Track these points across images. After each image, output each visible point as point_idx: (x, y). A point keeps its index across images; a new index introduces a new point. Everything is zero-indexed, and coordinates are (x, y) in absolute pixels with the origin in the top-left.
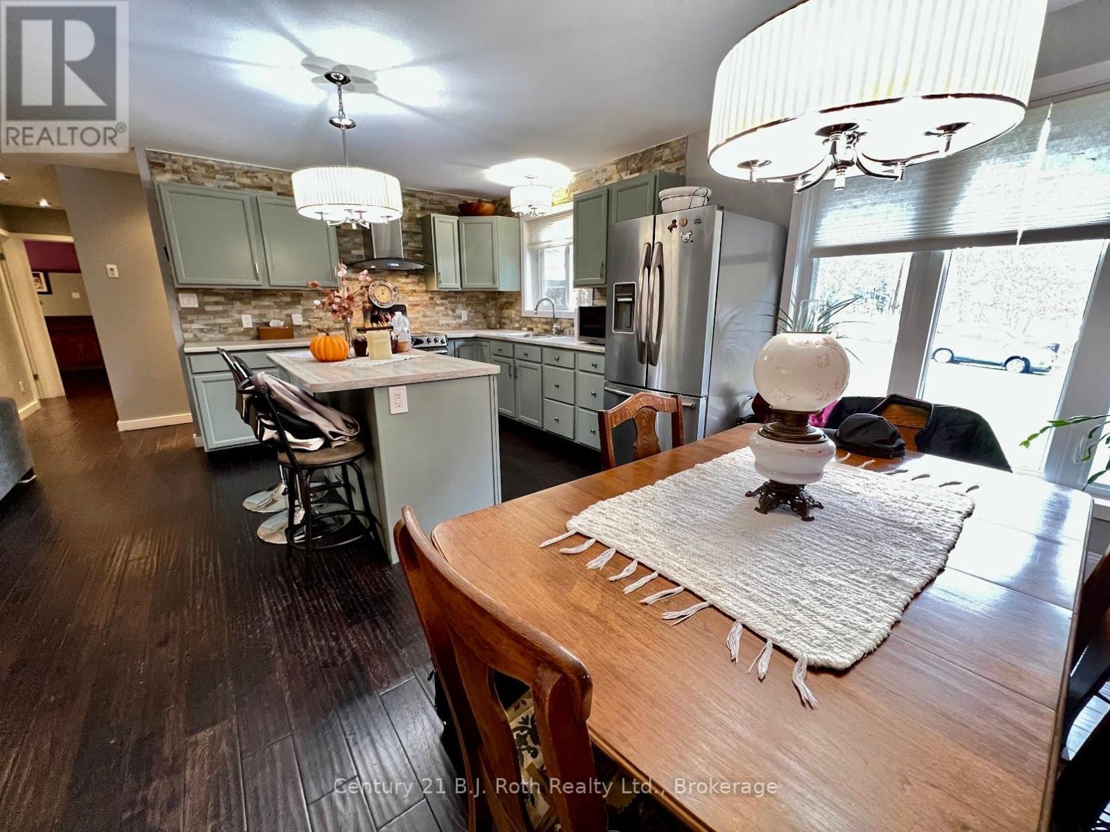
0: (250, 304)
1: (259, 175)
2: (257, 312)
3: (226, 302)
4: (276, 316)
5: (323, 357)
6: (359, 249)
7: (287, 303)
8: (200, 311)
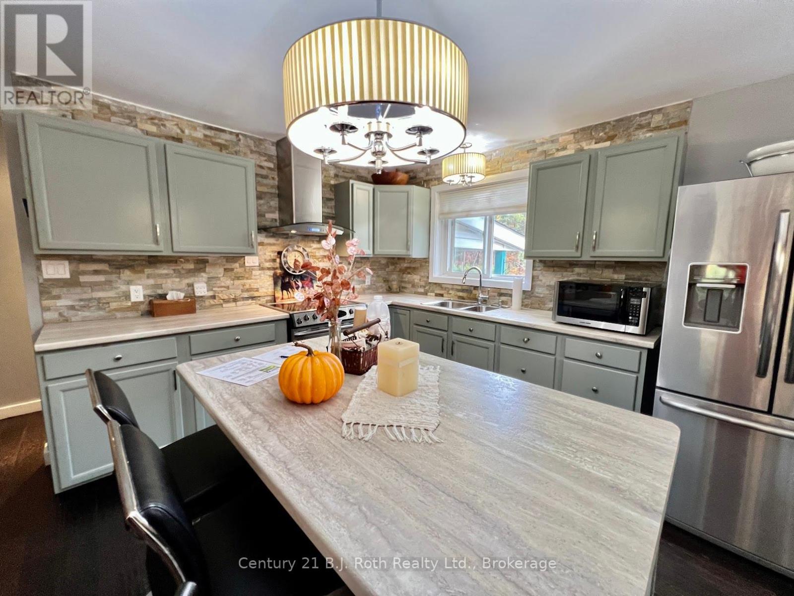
0: (144, 272)
1: (168, 124)
2: (151, 282)
3: (110, 270)
4: (175, 287)
5: (298, 398)
6: (273, 212)
7: (189, 271)
8: (72, 283)
